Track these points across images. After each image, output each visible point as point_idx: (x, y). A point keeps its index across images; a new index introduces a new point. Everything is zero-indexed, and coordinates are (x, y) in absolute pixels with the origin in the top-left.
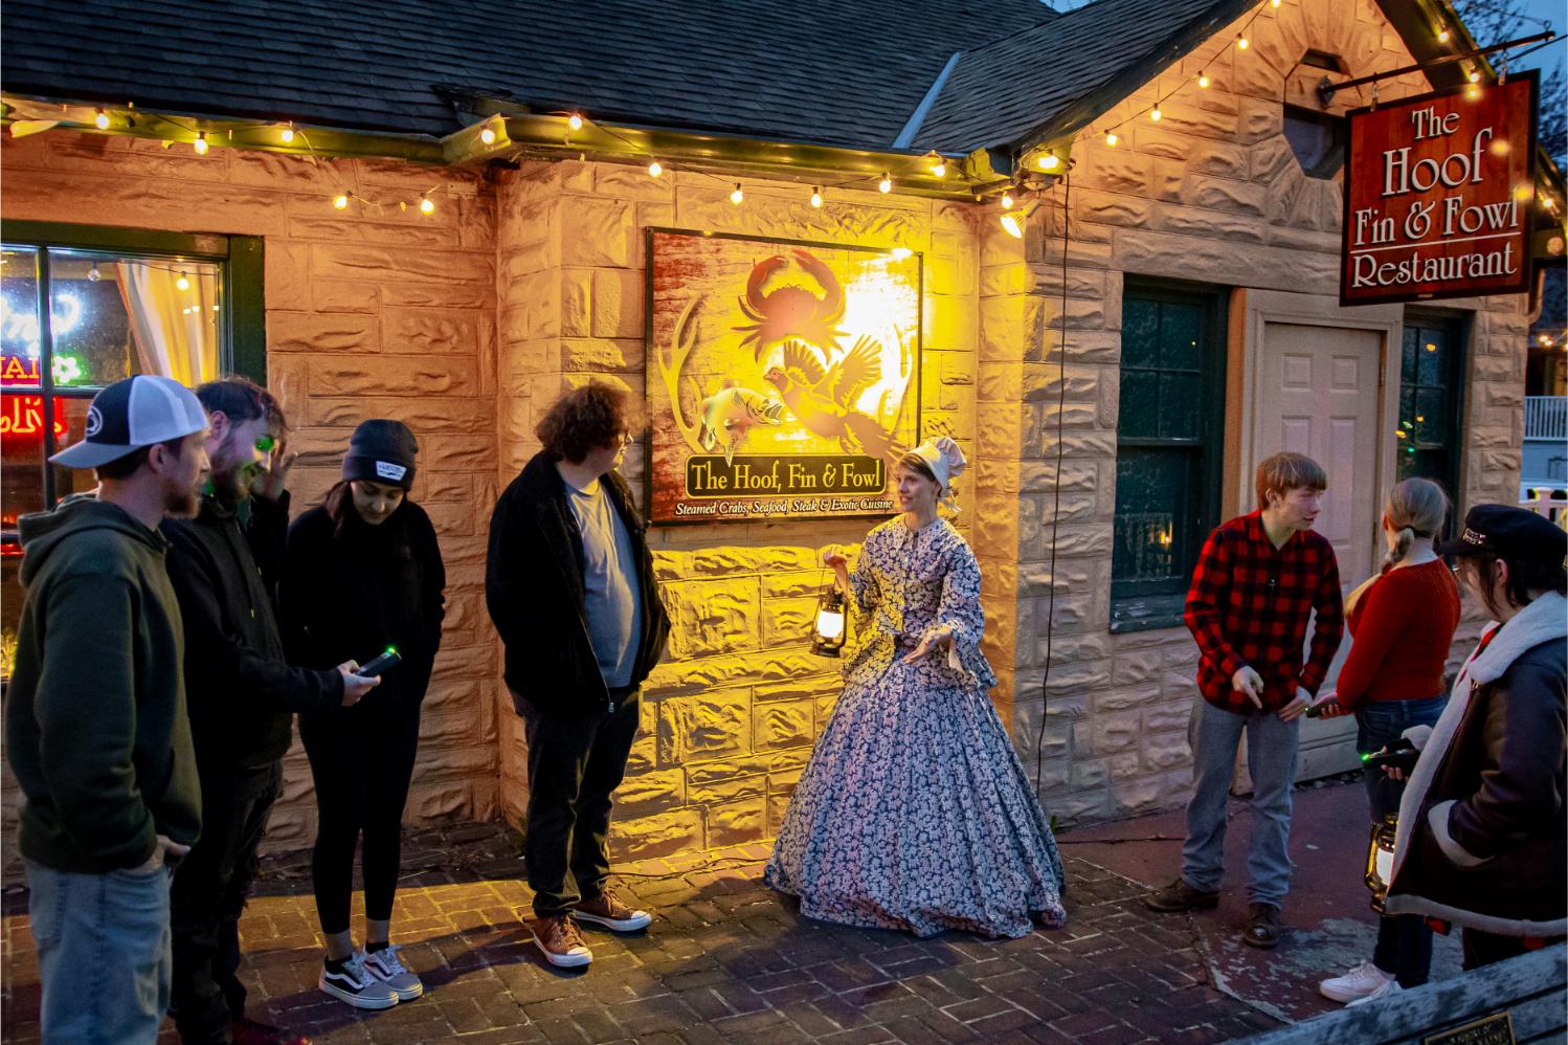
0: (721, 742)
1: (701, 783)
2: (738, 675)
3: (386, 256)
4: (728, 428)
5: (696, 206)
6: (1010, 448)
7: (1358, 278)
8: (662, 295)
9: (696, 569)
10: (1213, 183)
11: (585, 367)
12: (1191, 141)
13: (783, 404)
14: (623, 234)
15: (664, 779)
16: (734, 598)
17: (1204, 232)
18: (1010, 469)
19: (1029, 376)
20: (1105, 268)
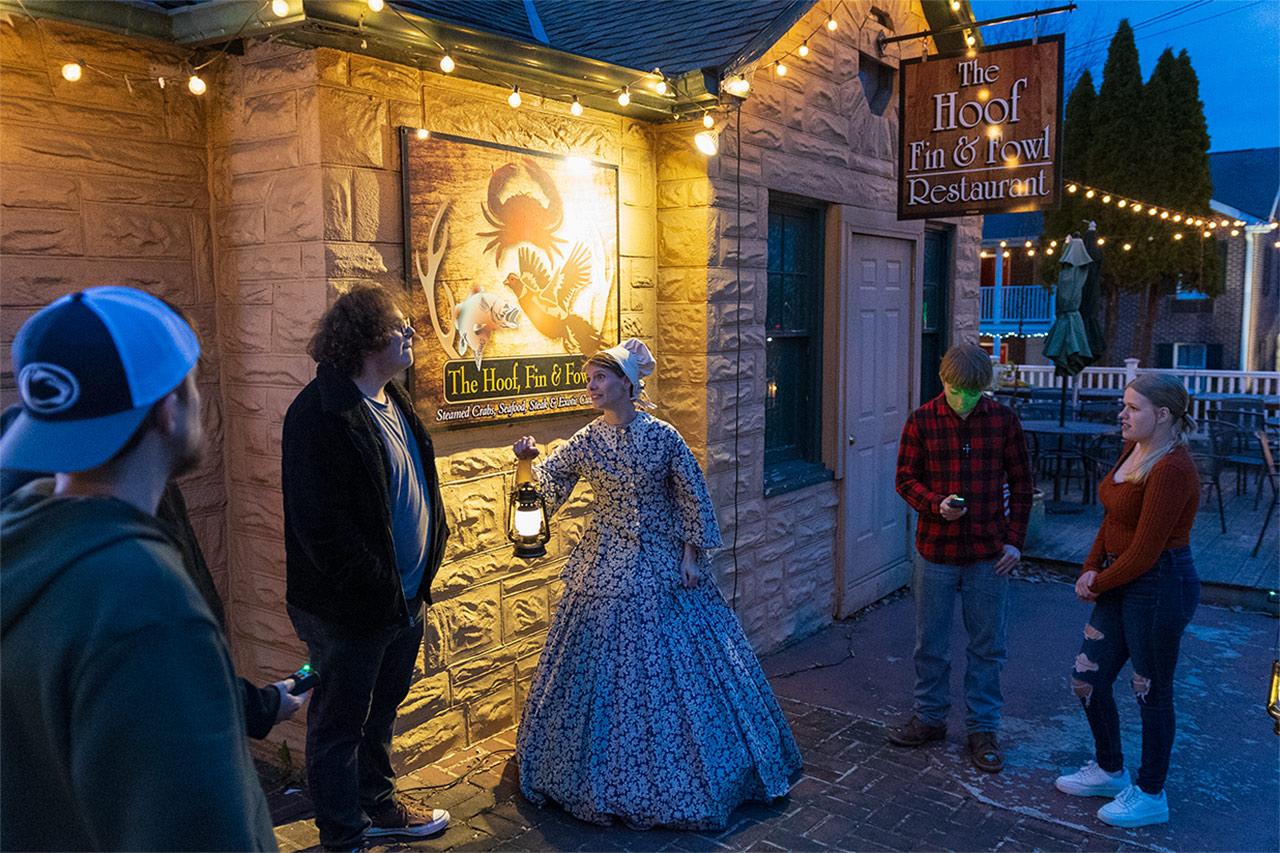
0: (479, 638)
1: (464, 682)
2: (490, 571)
3: (84, 145)
4: (477, 333)
5: (441, 108)
6: (696, 343)
7: (913, 197)
8: (418, 199)
9: (453, 474)
10: (821, 115)
11: (350, 272)
12: (808, 77)
13: (519, 308)
14: (379, 134)
15: (432, 685)
16: (484, 498)
17: (814, 156)
18: (696, 362)
19: (712, 279)
20: (757, 185)
